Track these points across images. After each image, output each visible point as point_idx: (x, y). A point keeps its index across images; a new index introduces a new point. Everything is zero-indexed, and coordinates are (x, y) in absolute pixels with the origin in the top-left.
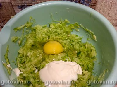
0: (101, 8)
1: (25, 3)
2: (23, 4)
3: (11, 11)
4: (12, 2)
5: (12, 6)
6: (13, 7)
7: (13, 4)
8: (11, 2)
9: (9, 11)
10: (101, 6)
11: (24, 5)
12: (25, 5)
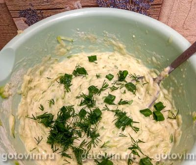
0: (171, 13)
1: (31, 5)
2: (28, 8)
3: (8, 21)
4: (7, 3)
5: (8, 10)
6: (10, 14)
7: (10, 8)
8: (5, 4)
9: (4, 20)
10: (171, 10)
11: (30, 10)
12: (32, 8)
